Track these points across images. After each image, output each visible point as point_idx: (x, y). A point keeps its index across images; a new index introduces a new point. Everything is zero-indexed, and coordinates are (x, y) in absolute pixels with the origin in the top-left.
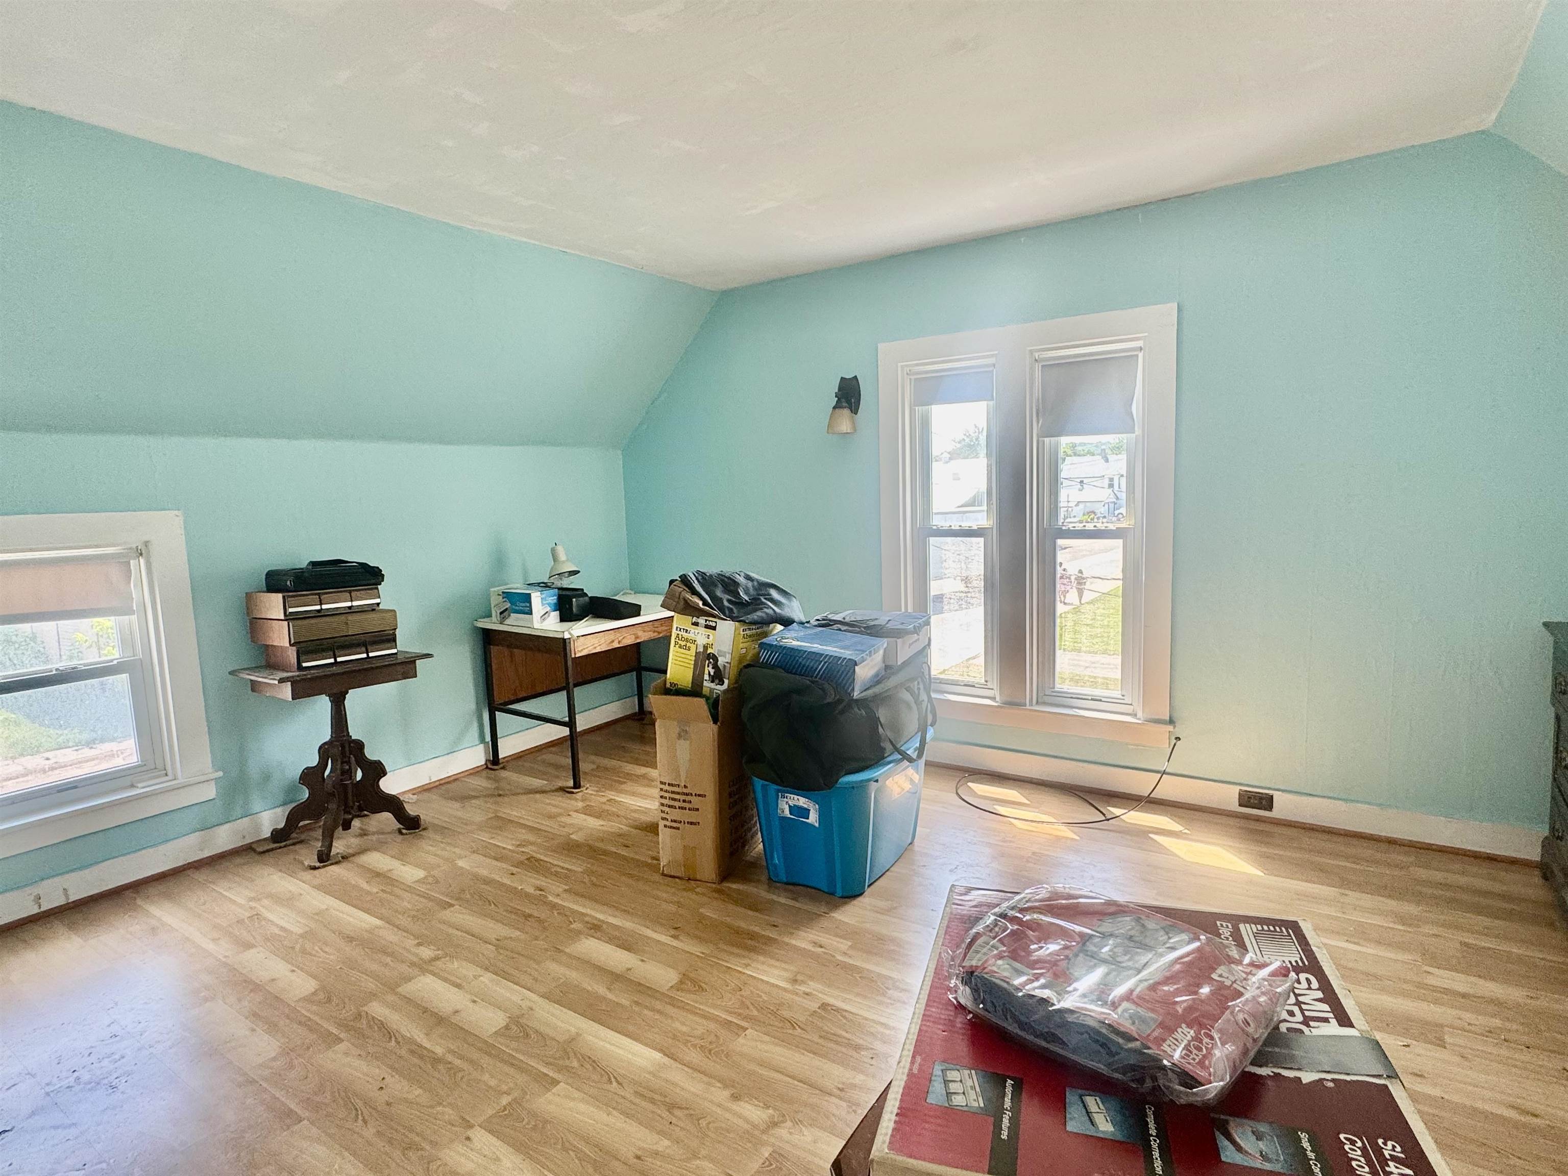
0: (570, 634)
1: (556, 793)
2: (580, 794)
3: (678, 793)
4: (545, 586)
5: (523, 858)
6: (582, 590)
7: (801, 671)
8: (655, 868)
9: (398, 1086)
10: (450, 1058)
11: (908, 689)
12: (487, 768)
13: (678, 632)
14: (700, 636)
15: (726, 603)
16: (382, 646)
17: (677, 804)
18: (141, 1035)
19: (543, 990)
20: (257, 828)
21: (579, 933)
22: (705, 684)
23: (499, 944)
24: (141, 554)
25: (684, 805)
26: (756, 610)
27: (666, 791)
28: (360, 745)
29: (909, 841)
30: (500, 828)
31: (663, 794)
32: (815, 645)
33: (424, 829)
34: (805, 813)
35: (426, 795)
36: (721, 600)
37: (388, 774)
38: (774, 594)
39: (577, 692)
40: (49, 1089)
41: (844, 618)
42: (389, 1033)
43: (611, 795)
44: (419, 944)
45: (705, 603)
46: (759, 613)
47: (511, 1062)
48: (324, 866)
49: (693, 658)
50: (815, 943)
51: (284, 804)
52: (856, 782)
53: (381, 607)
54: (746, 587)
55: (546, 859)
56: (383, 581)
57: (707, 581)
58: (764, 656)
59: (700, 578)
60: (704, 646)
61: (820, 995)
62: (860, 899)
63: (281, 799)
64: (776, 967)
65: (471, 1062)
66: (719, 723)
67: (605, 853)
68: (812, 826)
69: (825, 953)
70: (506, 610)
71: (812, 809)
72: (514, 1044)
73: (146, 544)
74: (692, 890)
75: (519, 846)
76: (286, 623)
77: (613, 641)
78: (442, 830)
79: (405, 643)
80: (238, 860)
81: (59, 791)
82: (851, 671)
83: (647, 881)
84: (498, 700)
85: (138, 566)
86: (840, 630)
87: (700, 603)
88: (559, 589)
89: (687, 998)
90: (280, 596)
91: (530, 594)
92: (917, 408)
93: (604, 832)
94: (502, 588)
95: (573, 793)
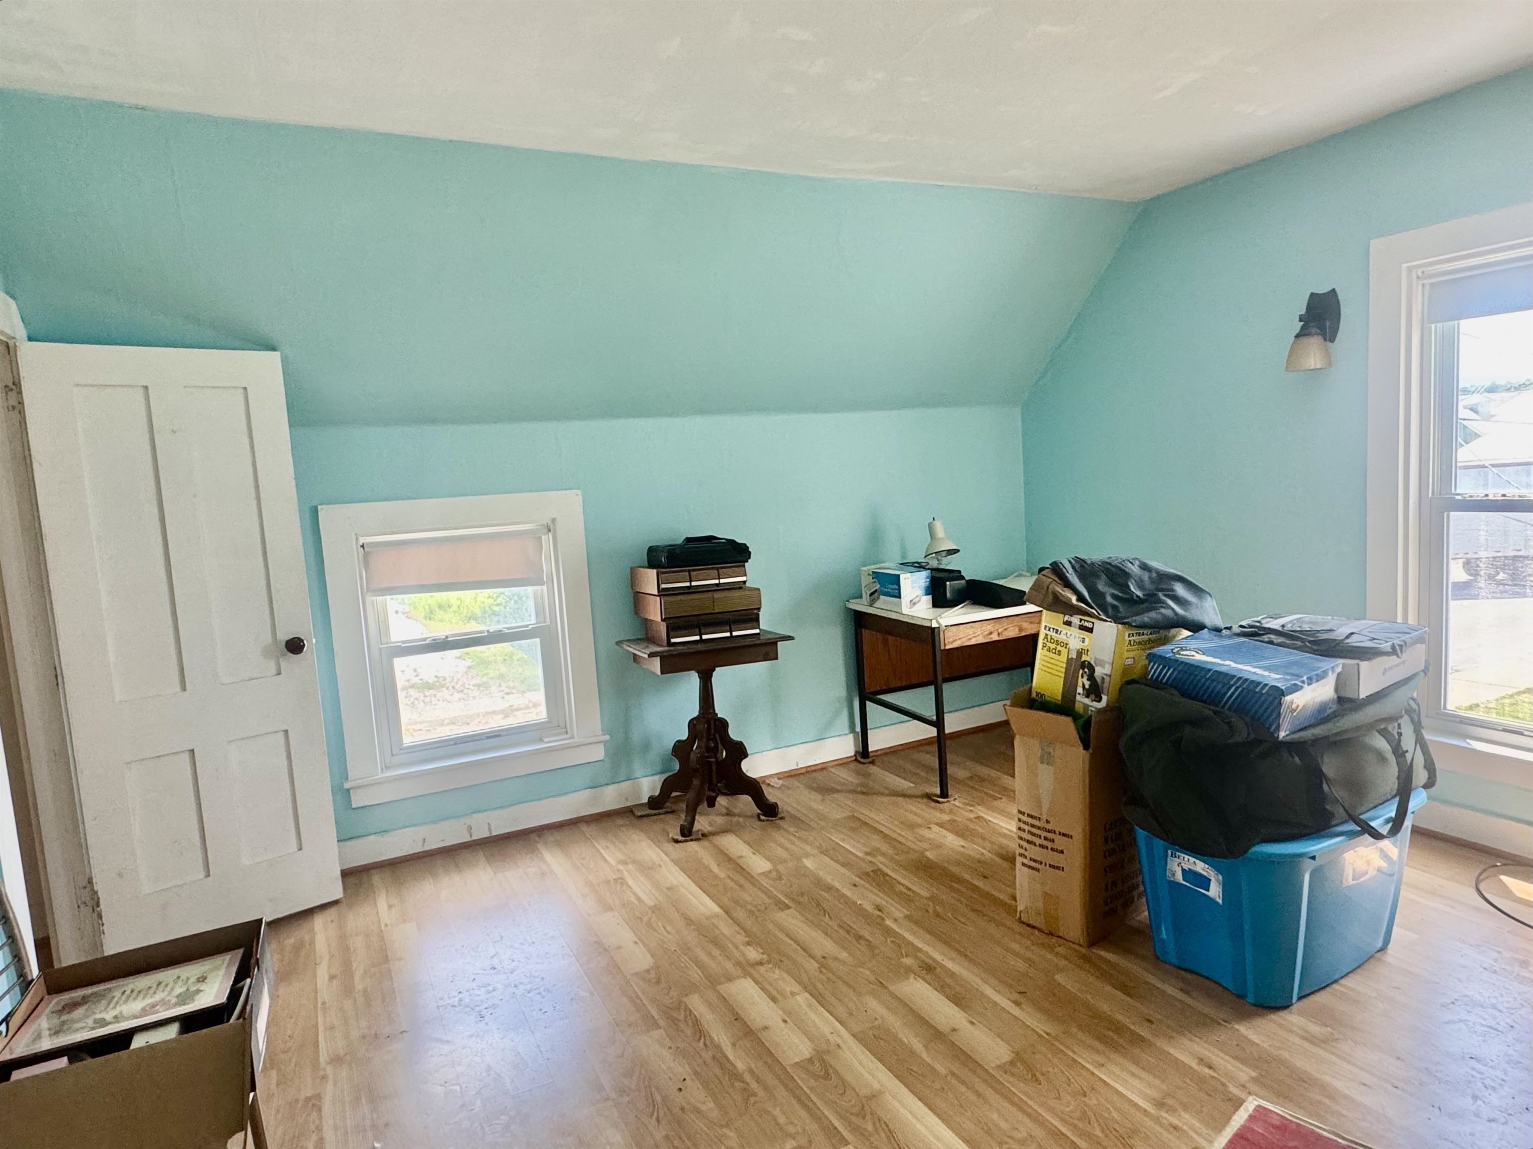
0: (938, 622)
1: (919, 800)
2: (947, 804)
3: (1039, 828)
4: (920, 566)
5: (869, 869)
6: (959, 572)
7: (1203, 695)
8: (1011, 910)
9: (696, 1094)
10: (747, 1077)
11: (1384, 733)
12: (856, 760)
13: (1048, 633)
14: (1074, 639)
15: (1109, 599)
16: (748, 625)
17: (1038, 841)
18: (512, 973)
19: (856, 1029)
20: (637, 792)
21: (909, 970)
22: (1078, 698)
23: (824, 962)
24: (550, 530)
25: (1045, 843)
26: (1149, 610)
27: (1025, 823)
28: (724, 724)
29: (1380, 944)
30: (853, 830)
31: (1023, 826)
32: (1227, 663)
33: (782, 818)
34: (1205, 883)
35: (792, 780)
36: (1102, 595)
37: (749, 757)
38: (1180, 590)
39: (948, 689)
40: (441, 1003)
41: (1283, 626)
42: (700, 1032)
43: (981, 811)
44: (748, 944)
45: (1081, 598)
46: (1153, 614)
47: (803, 1101)
48: (686, 841)
49: (1064, 665)
50: (1201, 1060)
51: (662, 772)
52: (1276, 855)
53: (747, 584)
54: (1140, 578)
55: (894, 876)
56: (749, 558)
57: (1085, 569)
58: (1154, 670)
59: (1077, 566)
60: (1078, 652)
61: (1195, 1136)
62: (1283, 1014)
63: (658, 768)
64: (1140, 1078)
65: (766, 1088)
66: (1090, 750)
67: (959, 880)
68: (1212, 900)
69: (1213, 1077)
70: (876, 591)
71: (1213, 879)
72: (812, 1082)
73: (554, 520)
74: (1051, 948)
75: (867, 854)
76: (658, 598)
77: (991, 633)
78: (797, 821)
79: (768, 622)
80: (619, 821)
81: (488, 738)
82: (1276, 701)
83: (999, 924)
84: (870, 687)
85: (547, 540)
86: (1271, 642)
87: (1074, 599)
88: (932, 570)
89: (1018, 1088)
90: (655, 571)
91: (898, 576)
92: (1433, 326)
93: (963, 854)
94: (872, 568)
95: (938, 802)
